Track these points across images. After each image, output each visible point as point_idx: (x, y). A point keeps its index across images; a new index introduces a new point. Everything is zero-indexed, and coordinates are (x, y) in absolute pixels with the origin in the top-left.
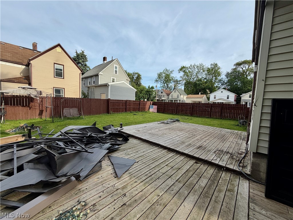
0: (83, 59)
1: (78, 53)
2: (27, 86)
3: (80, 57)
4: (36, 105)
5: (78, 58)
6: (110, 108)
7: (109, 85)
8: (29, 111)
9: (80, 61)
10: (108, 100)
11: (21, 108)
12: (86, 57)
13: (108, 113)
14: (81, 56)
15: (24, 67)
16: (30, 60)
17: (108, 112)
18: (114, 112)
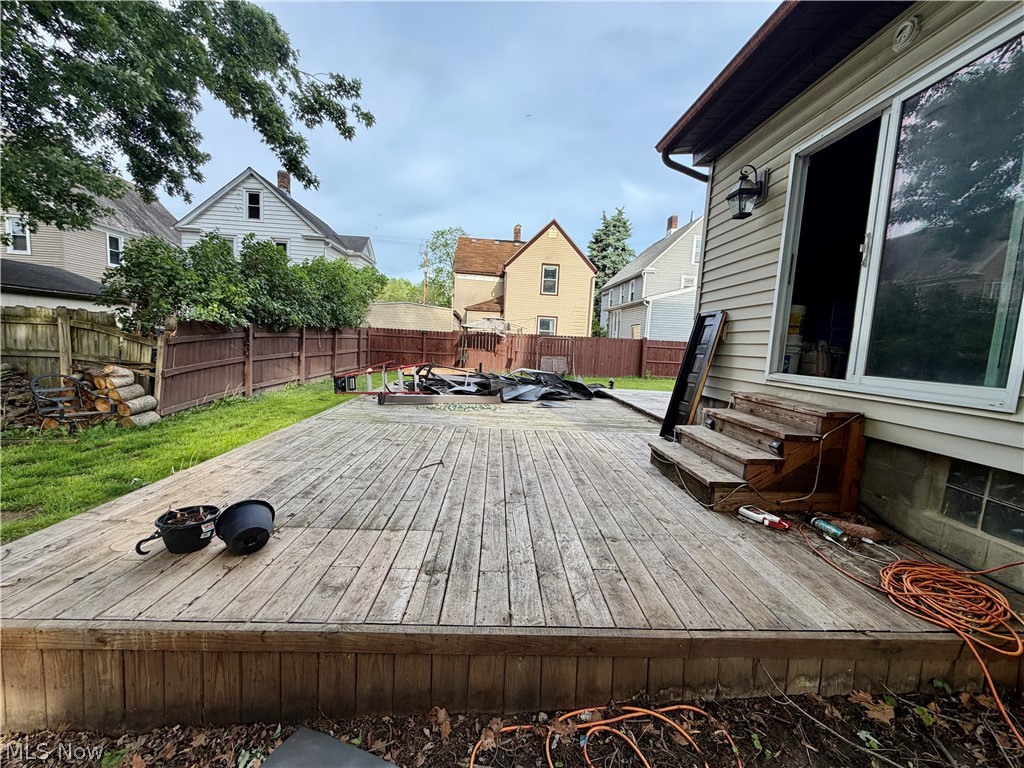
0: (619, 232)
1: (609, 218)
2: (497, 315)
3: (612, 228)
4: (502, 347)
5: (605, 234)
6: (644, 363)
7: (648, 302)
8: (495, 359)
9: (611, 240)
10: (642, 342)
11: (485, 352)
12: (628, 224)
13: (640, 376)
14: (614, 226)
15: (497, 279)
16: (505, 266)
17: (639, 373)
18: (657, 373)
